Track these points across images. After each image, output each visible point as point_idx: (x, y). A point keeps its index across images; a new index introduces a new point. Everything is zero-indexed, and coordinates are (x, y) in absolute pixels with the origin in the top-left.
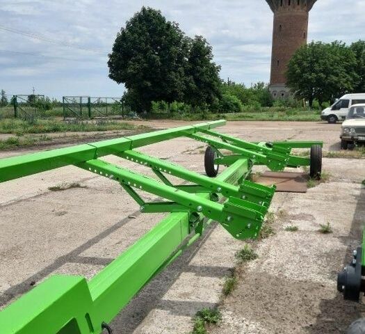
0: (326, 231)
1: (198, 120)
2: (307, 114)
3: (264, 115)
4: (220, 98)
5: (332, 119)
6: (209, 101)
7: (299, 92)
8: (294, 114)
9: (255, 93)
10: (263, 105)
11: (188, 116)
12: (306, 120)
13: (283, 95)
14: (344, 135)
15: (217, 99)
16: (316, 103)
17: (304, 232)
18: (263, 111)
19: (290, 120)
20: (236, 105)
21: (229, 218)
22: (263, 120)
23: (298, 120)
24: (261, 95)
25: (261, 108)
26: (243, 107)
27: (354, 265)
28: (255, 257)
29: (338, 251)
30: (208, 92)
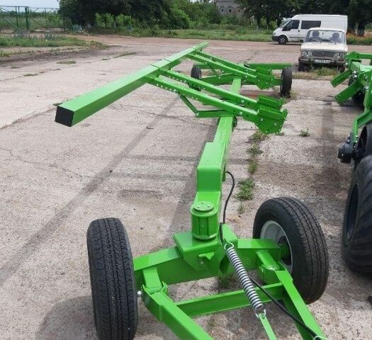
0: (305, 135)
1: (148, 36)
2: (256, 33)
3: (214, 33)
4: (169, 12)
5: (282, 40)
6: (158, 15)
7: (248, 9)
8: (244, 33)
9: (202, 7)
10: (211, 22)
11: (137, 31)
12: (257, 40)
13: (230, 11)
14: (302, 57)
15: (166, 13)
16: (264, 21)
17: (290, 136)
18: (212, 28)
19: (241, 40)
20: (184, 20)
21: (262, 120)
22: (216, 39)
23: (249, 40)
24: (208, 10)
25: (210, 25)
26: (191, 23)
27: (348, 143)
28: (262, 152)
29: (317, 148)
30: (156, 6)
